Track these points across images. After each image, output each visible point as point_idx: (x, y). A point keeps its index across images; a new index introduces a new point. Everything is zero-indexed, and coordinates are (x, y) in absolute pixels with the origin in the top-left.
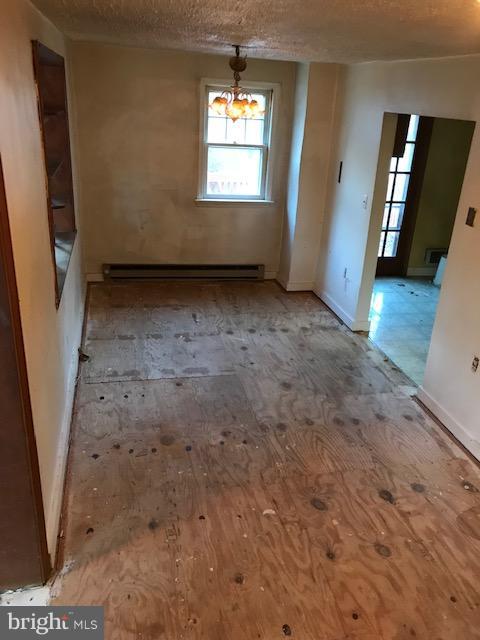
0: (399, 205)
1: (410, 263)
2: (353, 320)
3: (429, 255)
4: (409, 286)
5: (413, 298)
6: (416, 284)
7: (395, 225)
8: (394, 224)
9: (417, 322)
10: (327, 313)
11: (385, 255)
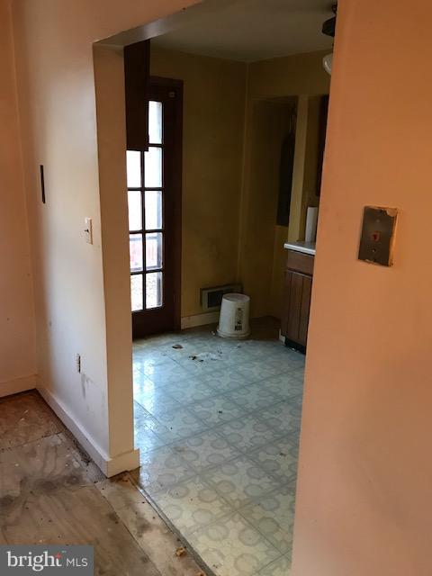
0: (155, 234)
1: (183, 312)
2: (107, 458)
3: (205, 298)
4: (188, 347)
5: (198, 368)
6: (197, 341)
7: (155, 263)
8: (153, 261)
9: (215, 418)
10: (58, 439)
11: (148, 307)
